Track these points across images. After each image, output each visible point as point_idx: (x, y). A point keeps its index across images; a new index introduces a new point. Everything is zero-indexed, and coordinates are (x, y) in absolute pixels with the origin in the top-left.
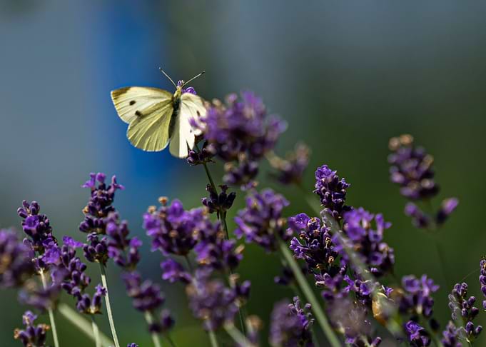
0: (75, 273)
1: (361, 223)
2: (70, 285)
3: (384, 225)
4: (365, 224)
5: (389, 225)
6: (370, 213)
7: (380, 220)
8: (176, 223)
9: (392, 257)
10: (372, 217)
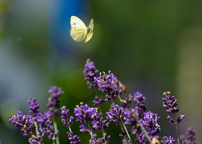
0: (48, 125)
1: (150, 117)
2: (46, 129)
3: (157, 117)
4: (151, 117)
5: (159, 117)
6: (153, 113)
7: (156, 115)
8: (85, 112)
9: (160, 129)
10: (153, 114)
